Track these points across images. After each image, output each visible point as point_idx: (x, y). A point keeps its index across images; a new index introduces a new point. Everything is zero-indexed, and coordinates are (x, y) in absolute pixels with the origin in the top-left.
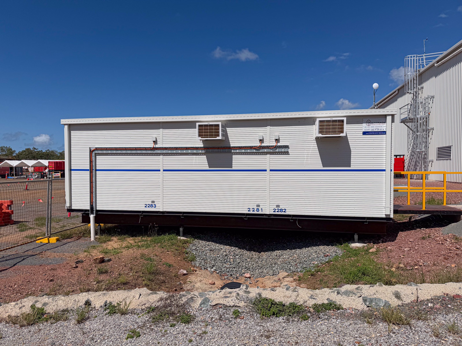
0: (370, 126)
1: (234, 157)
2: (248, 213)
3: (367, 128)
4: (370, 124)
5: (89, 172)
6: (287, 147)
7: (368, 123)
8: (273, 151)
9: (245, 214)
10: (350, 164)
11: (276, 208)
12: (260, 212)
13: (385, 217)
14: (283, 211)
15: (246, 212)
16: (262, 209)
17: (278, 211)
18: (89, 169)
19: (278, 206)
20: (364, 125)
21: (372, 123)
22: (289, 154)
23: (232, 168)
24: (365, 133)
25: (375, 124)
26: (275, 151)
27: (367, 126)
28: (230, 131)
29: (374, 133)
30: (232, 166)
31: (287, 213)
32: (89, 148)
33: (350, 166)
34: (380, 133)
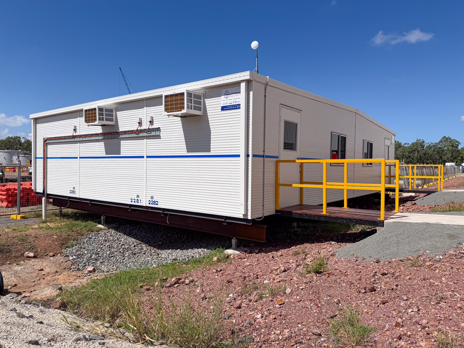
0: (228, 99)
1: (123, 142)
2: (131, 204)
3: (225, 102)
4: (228, 96)
5: (42, 160)
6: (158, 129)
7: (226, 95)
8: (149, 135)
9: (128, 204)
10: (210, 148)
11: (151, 200)
12: (139, 204)
13: (243, 218)
14: (156, 203)
15: (129, 203)
16: (140, 200)
17: (152, 204)
18: (43, 157)
19: (152, 197)
20: (223, 97)
21: (230, 94)
22: (160, 138)
23: (120, 154)
24: (224, 108)
25: (233, 96)
26: (150, 135)
27: (225, 99)
28: (120, 114)
29: (232, 107)
30: (120, 153)
31: (159, 206)
32: (43, 139)
33: (210, 151)
34: (238, 107)
